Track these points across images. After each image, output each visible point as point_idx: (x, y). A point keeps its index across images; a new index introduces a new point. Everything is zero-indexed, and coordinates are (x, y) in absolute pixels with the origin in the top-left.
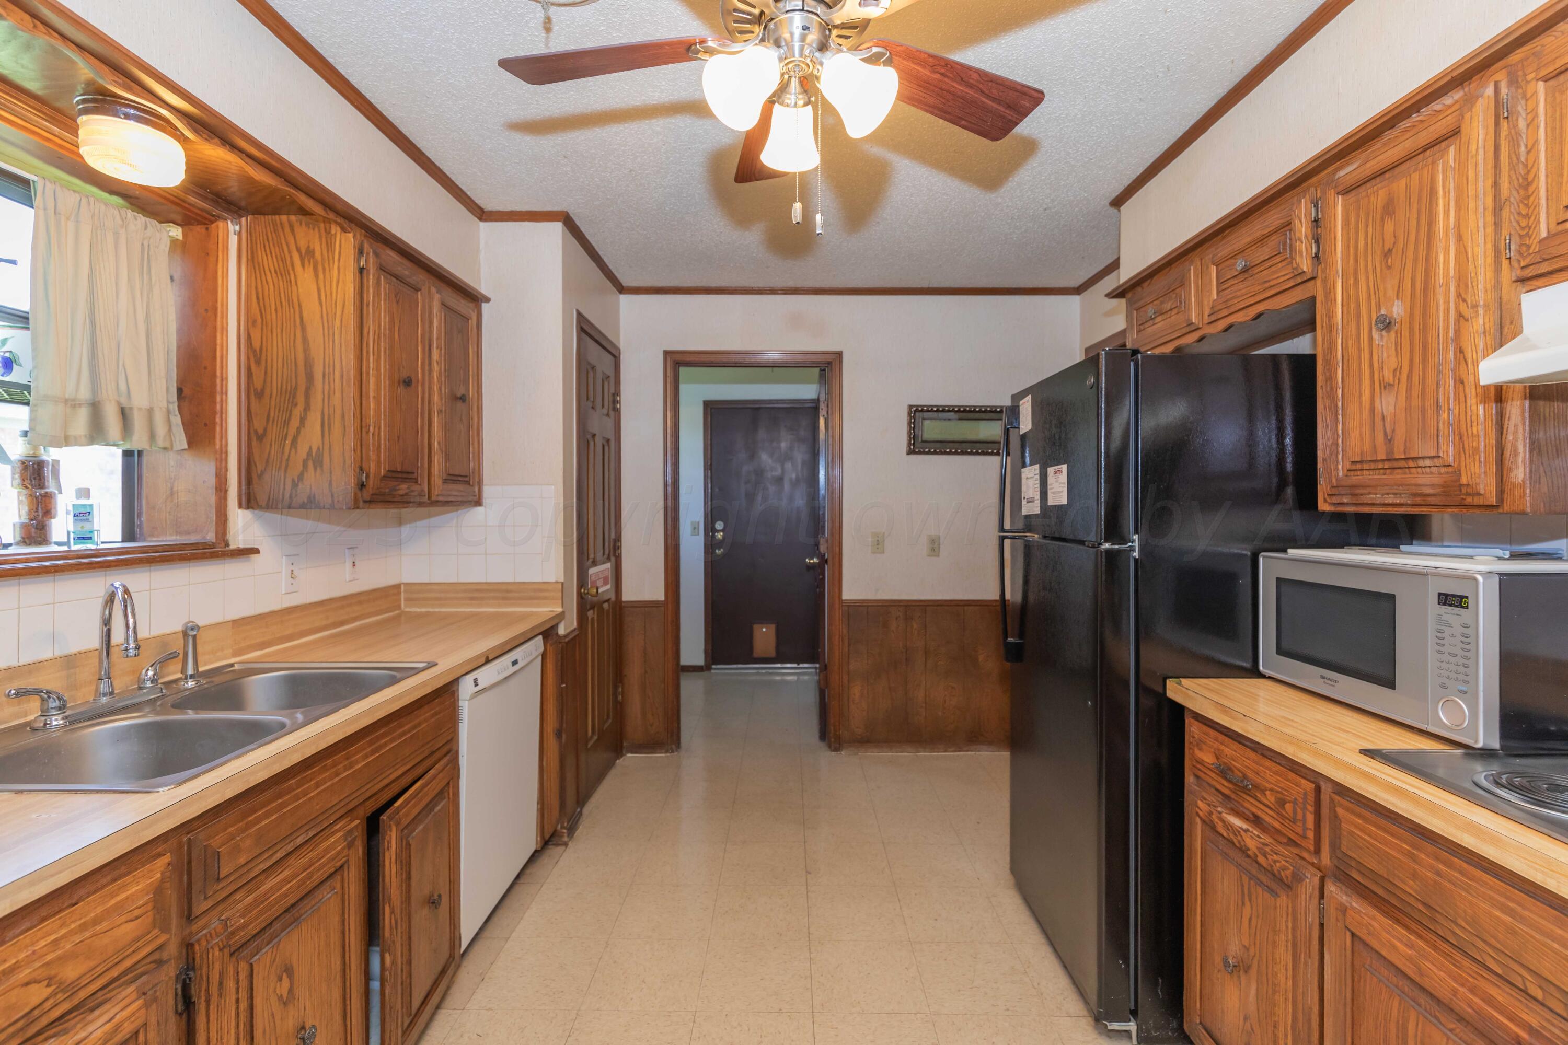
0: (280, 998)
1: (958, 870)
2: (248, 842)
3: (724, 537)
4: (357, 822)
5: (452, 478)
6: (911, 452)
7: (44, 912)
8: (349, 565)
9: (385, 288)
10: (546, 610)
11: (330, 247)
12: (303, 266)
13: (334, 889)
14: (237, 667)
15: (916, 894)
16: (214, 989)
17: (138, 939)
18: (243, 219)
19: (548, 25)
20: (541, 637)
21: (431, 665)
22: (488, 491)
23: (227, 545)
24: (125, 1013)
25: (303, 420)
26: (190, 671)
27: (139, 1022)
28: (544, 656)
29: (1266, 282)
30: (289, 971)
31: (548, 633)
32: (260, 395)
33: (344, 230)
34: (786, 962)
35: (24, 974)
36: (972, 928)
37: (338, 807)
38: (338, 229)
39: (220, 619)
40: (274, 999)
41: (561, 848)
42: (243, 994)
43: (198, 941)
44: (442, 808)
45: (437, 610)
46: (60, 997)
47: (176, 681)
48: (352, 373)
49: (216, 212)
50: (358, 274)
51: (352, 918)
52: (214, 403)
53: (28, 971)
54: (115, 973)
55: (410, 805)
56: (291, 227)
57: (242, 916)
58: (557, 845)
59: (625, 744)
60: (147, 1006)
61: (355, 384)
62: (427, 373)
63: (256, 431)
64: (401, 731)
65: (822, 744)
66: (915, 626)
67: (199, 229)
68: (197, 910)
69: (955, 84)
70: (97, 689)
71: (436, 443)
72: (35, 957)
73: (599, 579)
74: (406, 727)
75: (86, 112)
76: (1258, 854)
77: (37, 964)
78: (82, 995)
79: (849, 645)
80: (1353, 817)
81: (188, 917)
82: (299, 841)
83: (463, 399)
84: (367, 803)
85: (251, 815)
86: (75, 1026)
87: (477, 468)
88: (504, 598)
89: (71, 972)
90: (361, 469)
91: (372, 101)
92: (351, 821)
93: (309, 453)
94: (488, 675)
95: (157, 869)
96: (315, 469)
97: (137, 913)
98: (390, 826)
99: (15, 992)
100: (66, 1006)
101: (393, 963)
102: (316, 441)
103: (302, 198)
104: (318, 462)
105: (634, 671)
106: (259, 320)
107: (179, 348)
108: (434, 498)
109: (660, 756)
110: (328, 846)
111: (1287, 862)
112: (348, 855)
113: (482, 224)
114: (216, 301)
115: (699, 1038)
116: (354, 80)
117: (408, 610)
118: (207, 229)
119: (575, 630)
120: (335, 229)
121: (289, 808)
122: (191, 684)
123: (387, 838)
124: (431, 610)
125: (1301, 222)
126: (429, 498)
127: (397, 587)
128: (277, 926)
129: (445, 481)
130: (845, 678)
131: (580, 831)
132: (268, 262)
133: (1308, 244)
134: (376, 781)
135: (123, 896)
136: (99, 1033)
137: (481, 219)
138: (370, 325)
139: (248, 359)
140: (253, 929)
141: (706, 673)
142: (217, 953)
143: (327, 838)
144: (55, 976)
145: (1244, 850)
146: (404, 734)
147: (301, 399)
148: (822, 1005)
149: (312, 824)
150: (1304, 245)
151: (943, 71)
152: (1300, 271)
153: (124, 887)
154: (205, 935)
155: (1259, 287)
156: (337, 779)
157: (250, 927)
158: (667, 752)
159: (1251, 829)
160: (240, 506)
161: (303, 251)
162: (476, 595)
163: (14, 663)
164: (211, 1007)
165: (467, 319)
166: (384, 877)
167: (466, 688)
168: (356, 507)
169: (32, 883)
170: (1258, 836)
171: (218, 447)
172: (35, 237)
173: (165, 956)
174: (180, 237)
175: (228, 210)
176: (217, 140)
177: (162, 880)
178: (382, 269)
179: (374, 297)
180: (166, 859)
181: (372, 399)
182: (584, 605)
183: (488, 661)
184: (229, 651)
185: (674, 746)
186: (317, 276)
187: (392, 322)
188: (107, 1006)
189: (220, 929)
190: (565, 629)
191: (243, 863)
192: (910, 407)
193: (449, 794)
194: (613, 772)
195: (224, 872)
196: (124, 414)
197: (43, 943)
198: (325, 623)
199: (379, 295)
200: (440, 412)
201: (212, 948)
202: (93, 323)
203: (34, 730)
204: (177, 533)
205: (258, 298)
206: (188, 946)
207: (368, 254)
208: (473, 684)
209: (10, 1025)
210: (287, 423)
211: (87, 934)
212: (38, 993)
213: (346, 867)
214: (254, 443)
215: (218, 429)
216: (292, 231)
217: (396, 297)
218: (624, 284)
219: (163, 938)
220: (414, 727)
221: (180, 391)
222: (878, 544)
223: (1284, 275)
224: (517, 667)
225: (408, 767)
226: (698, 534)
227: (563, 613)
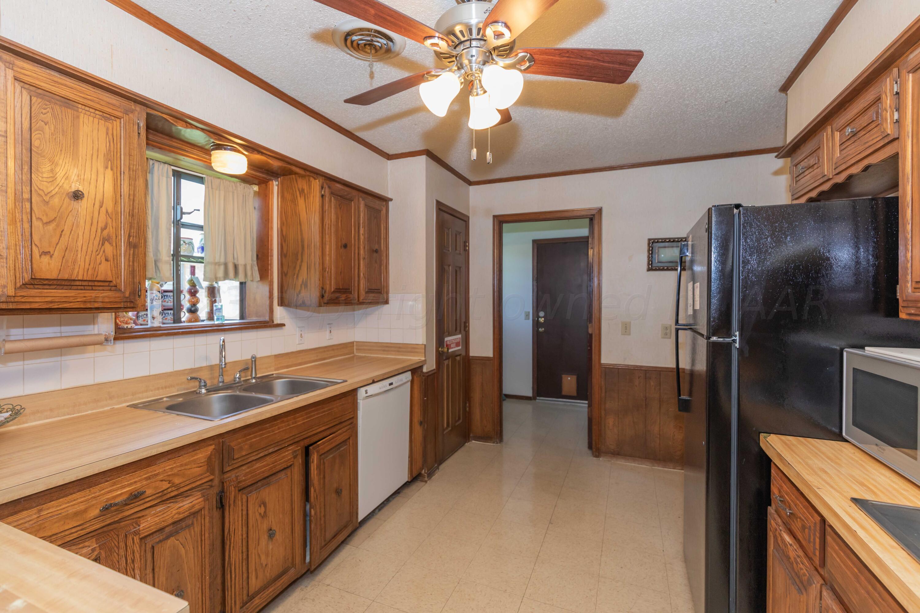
0: (260, 514)
1: (651, 543)
2: (246, 446)
3: (544, 320)
4: (299, 448)
5: (370, 291)
6: (649, 270)
7: (169, 457)
8: (328, 332)
9: (334, 202)
10: (416, 358)
11: (310, 186)
12: (300, 197)
13: (287, 474)
14: (274, 375)
15: (614, 550)
16: (232, 502)
17: (201, 475)
18: (279, 179)
19: (372, 75)
20: (410, 372)
21: (345, 381)
22: (391, 296)
23: (273, 322)
24: (196, 501)
25: (300, 266)
26: (254, 376)
27: (202, 506)
28: (412, 382)
29: (866, 143)
30: (264, 504)
31: (416, 371)
32: (286, 256)
33: (315, 179)
34: (518, 567)
35: (161, 477)
36: (645, 578)
37: (289, 440)
38: (313, 179)
39: (269, 354)
40: (257, 514)
41: (424, 483)
42: (244, 508)
43: (226, 482)
44: (344, 449)
45: (369, 355)
46: (173, 488)
47: (248, 380)
48: (318, 244)
49: (269, 177)
50: (321, 198)
51: (296, 489)
52: (268, 261)
53: (162, 476)
54: (193, 485)
55: (325, 445)
56: (296, 180)
57: (244, 476)
58: (422, 481)
59: (471, 435)
60: (204, 501)
61: (319, 249)
62: (357, 240)
63: (284, 272)
64: (323, 410)
65: (589, 452)
66: (652, 384)
67: (263, 185)
68: (225, 470)
69: (578, 60)
70: (219, 380)
71: (362, 274)
72: (165, 472)
73: (452, 344)
74: (326, 409)
75: (213, 150)
76: (794, 563)
77: (165, 475)
78: (182, 490)
79: (606, 392)
80: (834, 544)
81: (223, 472)
82: (271, 451)
83: (376, 251)
84: (305, 441)
85: (249, 436)
86: (179, 501)
87: (385, 285)
88: (399, 351)
89: (177, 481)
90: (323, 288)
91: (326, 116)
92: (297, 447)
93: (303, 282)
94: (373, 389)
95: (209, 450)
96: (305, 288)
97: (201, 465)
98: (314, 452)
99: (157, 482)
100: (175, 493)
101: (315, 514)
102: (305, 276)
103: (294, 168)
104: (306, 286)
105: (476, 396)
106: (285, 223)
107: (257, 237)
108: (361, 300)
109: (489, 444)
110: (285, 456)
111: (806, 570)
112: (293, 461)
113: (389, 162)
114: (269, 216)
115: (458, 591)
116: (316, 109)
117: (357, 354)
118: (266, 185)
119: (434, 369)
120: (312, 179)
121: (265, 436)
122: (254, 381)
123: (312, 457)
124: (367, 355)
125: (886, 96)
126: (358, 300)
127: (352, 343)
128: (260, 484)
129: (367, 293)
130: (603, 413)
131: (436, 476)
132: (288, 196)
133: (891, 113)
134: (309, 431)
135: (195, 457)
136: (187, 506)
137: (388, 159)
138: (327, 221)
139: (282, 240)
140: (248, 483)
141: (533, 401)
142: (233, 488)
143: (285, 452)
144: (172, 480)
145: (788, 558)
146: (324, 412)
147: (300, 257)
148: (530, 595)
149: (276, 444)
150: (888, 113)
151: (567, 55)
152: (886, 134)
153: (196, 455)
154: (229, 480)
155: (863, 147)
156: (288, 427)
157: (247, 482)
158: (494, 443)
159: (793, 545)
160: (278, 305)
161: (300, 190)
162: (387, 349)
163: (193, 367)
164: (231, 509)
165: (379, 211)
166: (311, 474)
167: (361, 393)
168: (320, 305)
169: (163, 446)
170: (796, 550)
171: (270, 279)
172: (205, 200)
173: (213, 484)
174: (257, 190)
175: (273, 176)
176: (256, 152)
177: (211, 454)
178: (332, 193)
179: (328, 207)
180: (213, 447)
181: (327, 256)
182: (441, 357)
183: (374, 382)
184: (273, 368)
185: (498, 440)
186: (305, 201)
187: (337, 218)
188: (191, 497)
189: (235, 479)
190: (427, 369)
191: (244, 455)
192: (649, 240)
193: (350, 443)
194: (463, 449)
195: (236, 457)
196: (236, 267)
197: (168, 468)
198: (316, 358)
199: (331, 207)
200: (364, 258)
201: (231, 486)
202: (225, 230)
203: (197, 393)
204: (257, 316)
205: (285, 213)
206: (222, 483)
207: (325, 188)
208: (365, 393)
209: (157, 494)
210: (295, 268)
211: (183, 468)
212: (165, 485)
213: (293, 466)
214: (284, 277)
215: (270, 271)
216: (297, 181)
217: (339, 206)
218: (471, 180)
219: (212, 477)
220: (329, 410)
221: (257, 256)
222: (626, 329)
223: (876, 138)
224: (391, 387)
225: (327, 427)
226: (529, 319)
227: (425, 360)
